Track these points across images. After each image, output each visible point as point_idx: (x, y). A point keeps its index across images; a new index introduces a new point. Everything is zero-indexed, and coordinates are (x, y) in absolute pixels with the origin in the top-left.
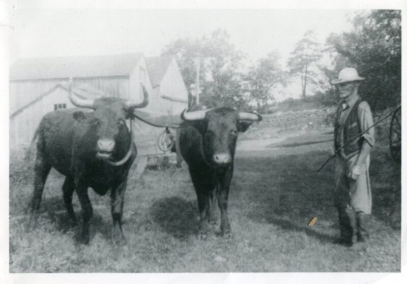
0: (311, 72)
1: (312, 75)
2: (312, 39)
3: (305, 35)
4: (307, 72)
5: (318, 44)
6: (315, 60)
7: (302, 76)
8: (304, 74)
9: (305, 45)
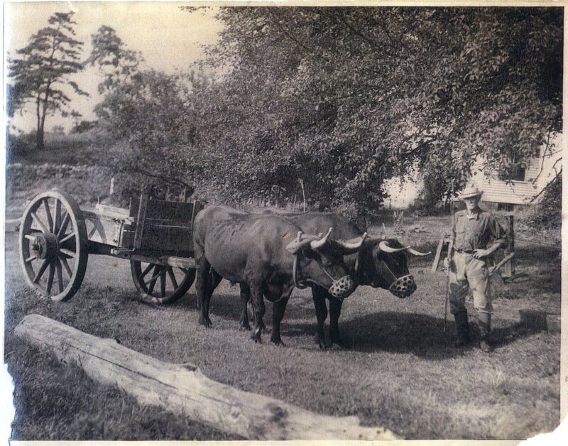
0: (56, 92)
1: (59, 98)
2: (65, 32)
3: (52, 20)
4: (49, 92)
5: (76, 42)
6: (68, 71)
7: (39, 99)
8: (43, 96)
9: (51, 40)
